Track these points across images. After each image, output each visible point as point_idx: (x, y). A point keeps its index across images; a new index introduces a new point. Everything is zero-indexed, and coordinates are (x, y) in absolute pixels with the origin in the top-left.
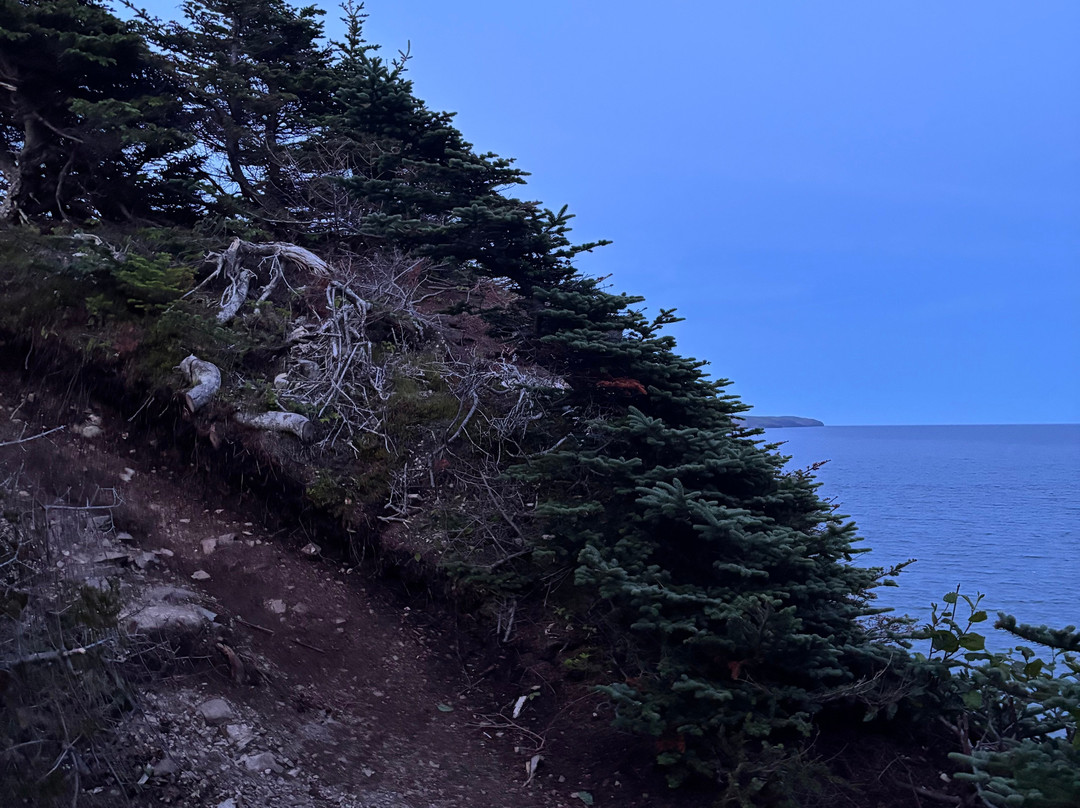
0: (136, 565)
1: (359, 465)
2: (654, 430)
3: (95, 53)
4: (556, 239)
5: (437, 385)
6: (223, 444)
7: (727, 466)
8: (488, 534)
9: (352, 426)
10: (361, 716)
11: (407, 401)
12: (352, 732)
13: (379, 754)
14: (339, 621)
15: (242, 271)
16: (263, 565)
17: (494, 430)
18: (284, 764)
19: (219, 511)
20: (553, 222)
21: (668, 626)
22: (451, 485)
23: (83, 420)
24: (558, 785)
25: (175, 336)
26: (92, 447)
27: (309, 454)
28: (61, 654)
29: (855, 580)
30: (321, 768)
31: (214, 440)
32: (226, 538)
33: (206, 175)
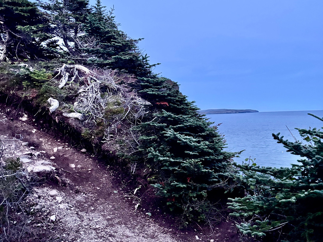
0: (34, 155)
1: (97, 127)
2: (170, 116)
3: (24, 12)
4: (145, 63)
5: (119, 104)
6: (59, 122)
7: (190, 125)
8: (130, 145)
9: (95, 116)
10: (93, 194)
11: (110, 109)
12: (90, 198)
13: (96, 204)
14: (89, 169)
15: (66, 73)
16: (70, 155)
17: (134, 117)
18: (70, 207)
19: (59, 140)
20: (143, 59)
21: (171, 168)
22: (122, 132)
23: (22, 116)
24: (143, 211)
25: (47, 92)
26: (25, 123)
27: (82, 124)
28: (3, 177)
29: (228, 156)
30: (80, 207)
31: (57, 121)
32: (60, 148)
33: (58, 45)
